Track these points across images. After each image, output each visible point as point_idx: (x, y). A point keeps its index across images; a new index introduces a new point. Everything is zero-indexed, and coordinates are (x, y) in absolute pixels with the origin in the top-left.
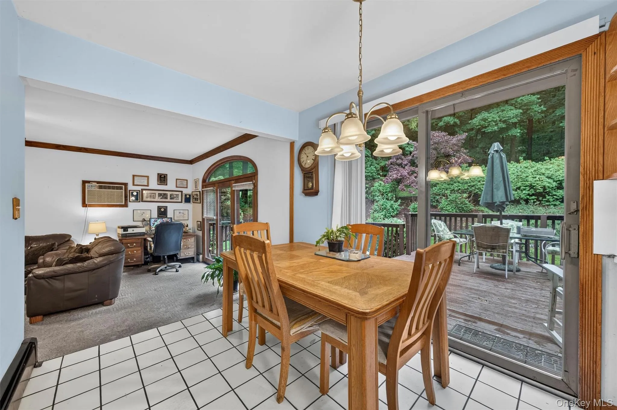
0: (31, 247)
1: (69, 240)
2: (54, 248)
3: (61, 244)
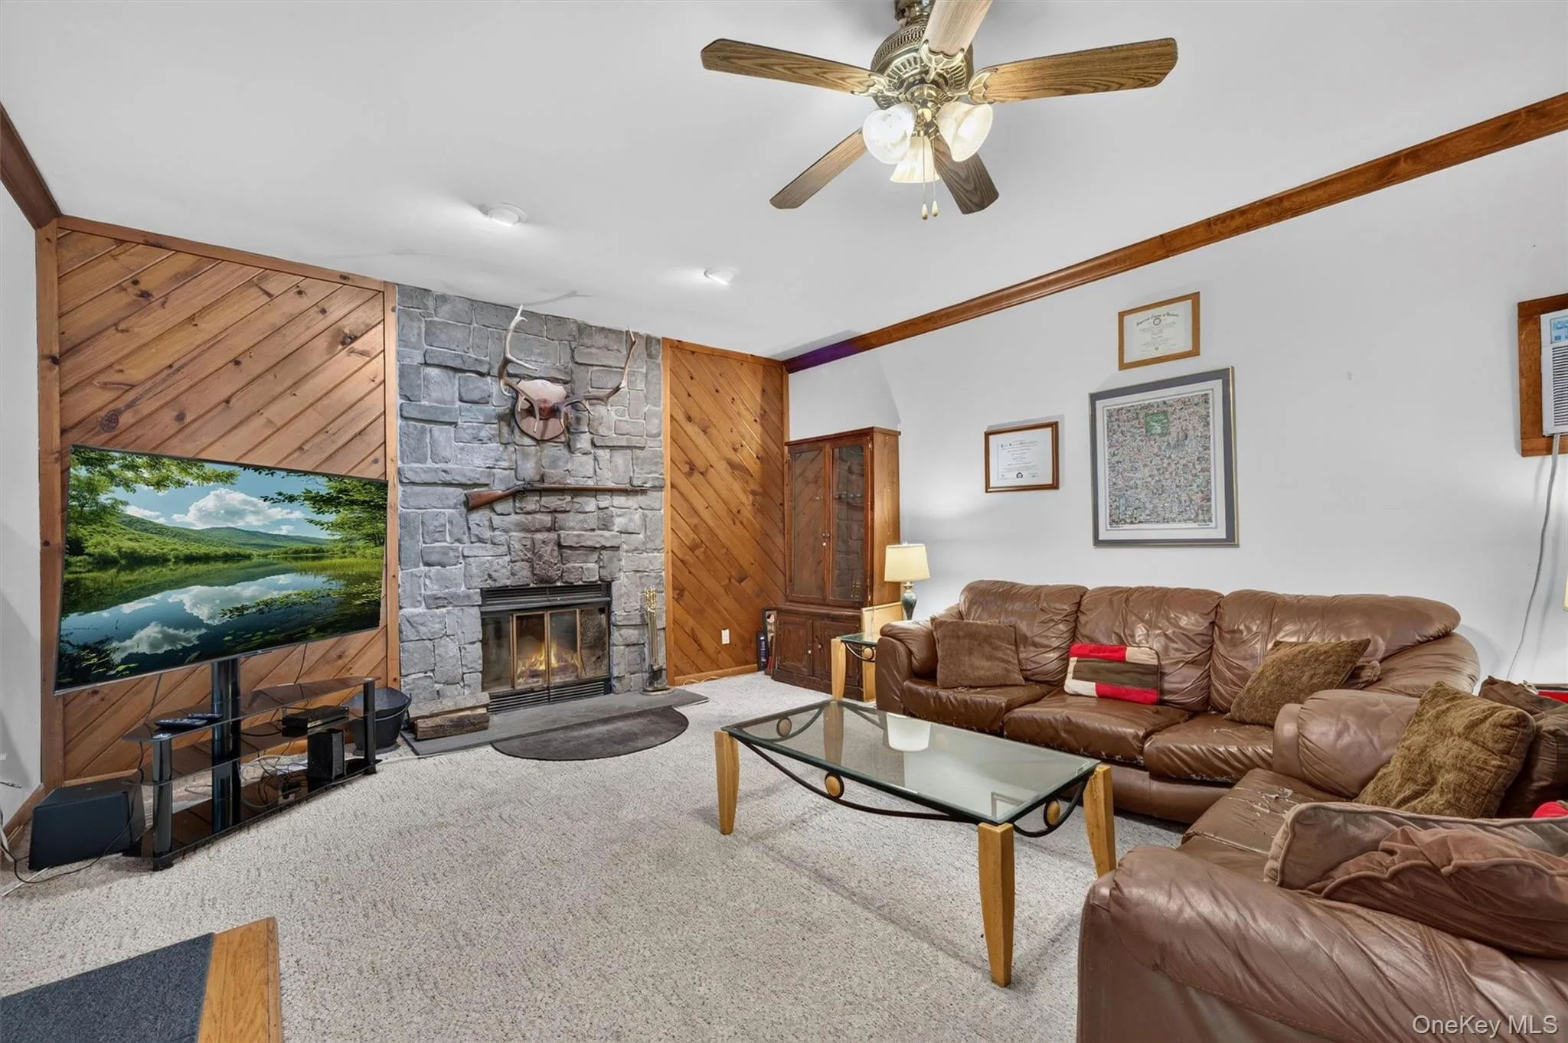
0: (1277, 644)
1: (1446, 635)
2: (1362, 668)
3: (1403, 650)
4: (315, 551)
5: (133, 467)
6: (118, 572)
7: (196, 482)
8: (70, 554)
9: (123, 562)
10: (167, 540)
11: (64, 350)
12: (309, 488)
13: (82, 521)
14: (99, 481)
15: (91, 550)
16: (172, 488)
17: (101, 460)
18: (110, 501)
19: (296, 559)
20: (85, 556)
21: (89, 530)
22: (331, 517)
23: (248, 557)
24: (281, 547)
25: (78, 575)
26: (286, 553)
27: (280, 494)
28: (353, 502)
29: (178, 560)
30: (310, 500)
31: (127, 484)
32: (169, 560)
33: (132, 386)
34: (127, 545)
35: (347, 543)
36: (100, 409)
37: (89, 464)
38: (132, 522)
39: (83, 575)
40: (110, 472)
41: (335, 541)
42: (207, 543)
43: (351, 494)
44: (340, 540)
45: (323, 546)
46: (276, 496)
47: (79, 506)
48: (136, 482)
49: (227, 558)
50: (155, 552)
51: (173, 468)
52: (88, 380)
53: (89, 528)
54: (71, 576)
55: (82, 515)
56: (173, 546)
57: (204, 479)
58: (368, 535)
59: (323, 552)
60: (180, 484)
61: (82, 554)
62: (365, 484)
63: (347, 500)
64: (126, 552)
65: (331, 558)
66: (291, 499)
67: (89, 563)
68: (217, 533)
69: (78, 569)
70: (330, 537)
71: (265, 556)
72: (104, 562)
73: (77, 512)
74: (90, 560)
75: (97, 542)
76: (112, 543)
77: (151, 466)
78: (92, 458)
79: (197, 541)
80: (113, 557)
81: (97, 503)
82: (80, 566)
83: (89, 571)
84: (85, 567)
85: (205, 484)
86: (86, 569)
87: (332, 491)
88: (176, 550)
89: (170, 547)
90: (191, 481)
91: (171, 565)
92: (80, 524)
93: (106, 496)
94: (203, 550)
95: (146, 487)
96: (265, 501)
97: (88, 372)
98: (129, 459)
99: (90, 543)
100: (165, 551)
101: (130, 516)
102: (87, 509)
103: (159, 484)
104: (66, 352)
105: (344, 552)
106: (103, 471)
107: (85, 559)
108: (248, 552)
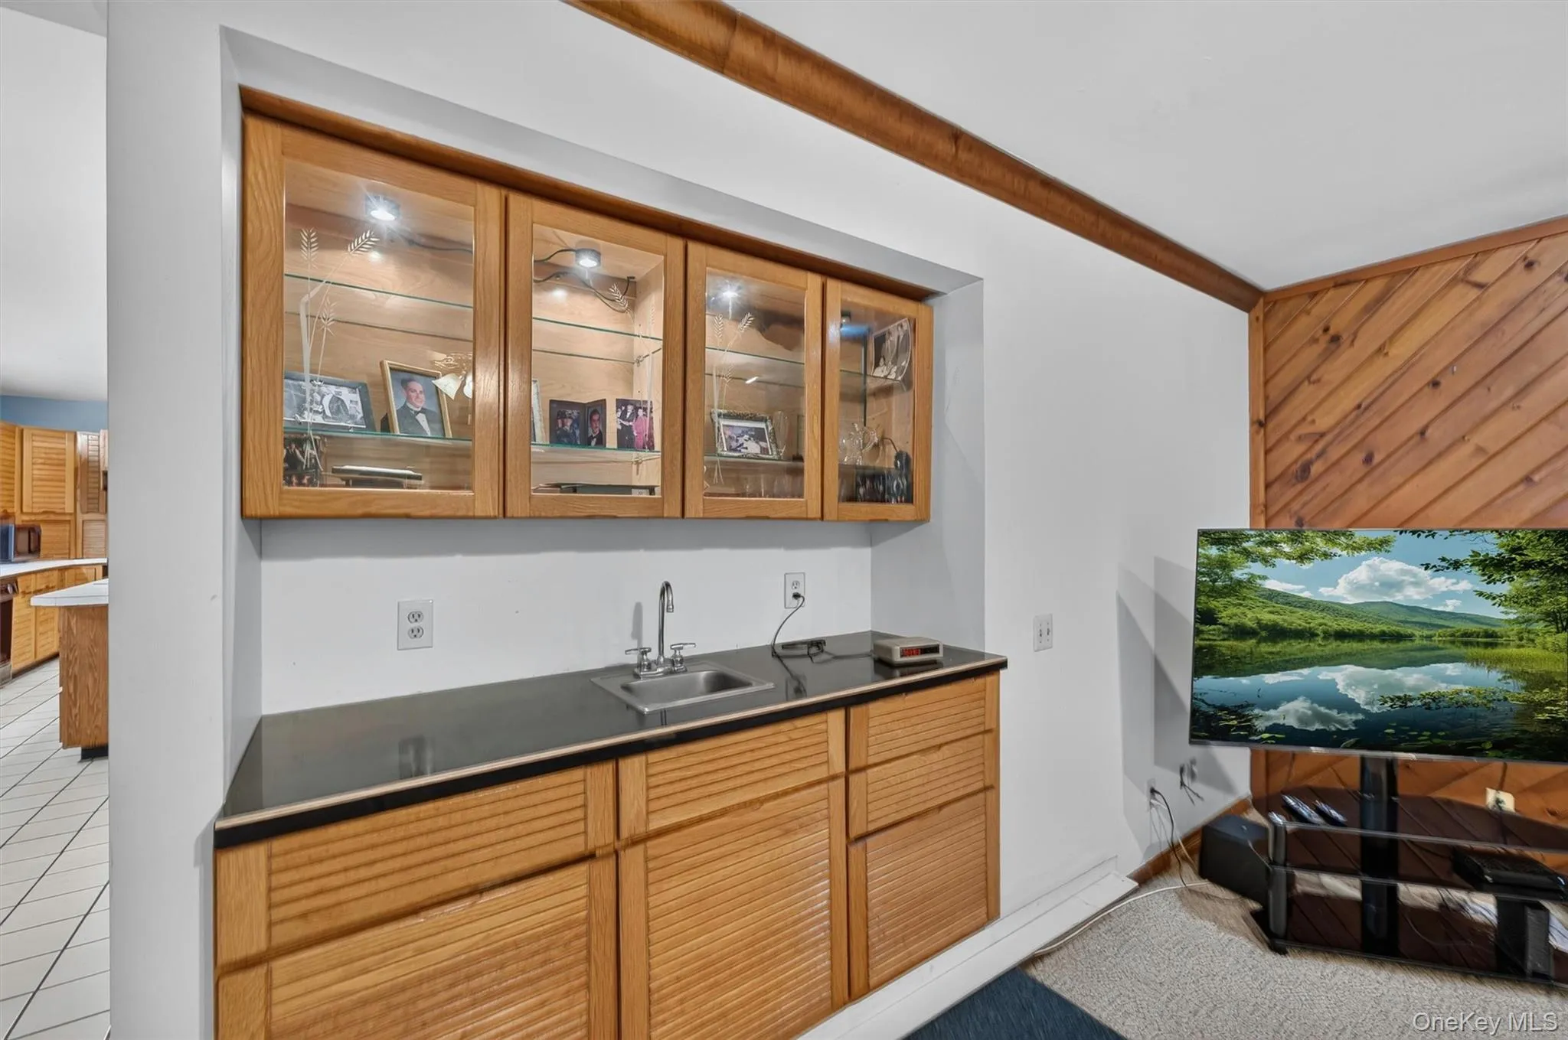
4: (1487, 635)
5: (1271, 543)
6: (1259, 643)
7: (1344, 553)
8: (1201, 624)
9: (1264, 634)
10: (1314, 614)
11: (1268, 412)
12: (1477, 549)
13: (1214, 595)
14: (1232, 558)
15: (1226, 621)
16: (1318, 560)
17: (1234, 539)
18: (1245, 576)
19: (1466, 644)
20: (1218, 626)
21: (1223, 603)
22: (1503, 588)
23: (1409, 637)
24: (1448, 627)
25: (1211, 642)
26: (1452, 635)
27: (1443, 559)
28: (1528, 565)
29: (1327, 635)
30: (1478, 565)
31: (1265, 560)
32: (1317, 635)
33: (1322, 435)
34: (1267, 617)
35: (1523, 626)
36: (1296, 462)
37: (1221, 544)
38: (1272, 595)
39: (1216, 643)
40: (1245, 549)
41: (1509, 621)
42: (1361, 619)
43: (1525, 552)
44: (1516, 621)
45: (1497, 629)
46: (1439, 563)
47: (1211, 581)
48: (1275, 557)
49: (1383, 637)
50: (1300, 625)
51: (1318, 540)
52: (1286, 435)
53: (1223, 601)
54: (1203, 643)
55: (1213, 589)
56: (1322, 621)
57: (1354, 549)
58: (1548, 614)
59: (1497, 637)
60: (1326, 555)
61: (1216, 624)
62: (1541, 537)
63: (1520, 563)
64: (1266, 624)
65: (1507, 646)
66: (1456, 565)
67: (1224, 633)
68: (1373, 607)
69: (1211, 637)
70: (1504, 617)
71: (1429, 637)
72: (1241, 632)
73: (1208, 586)
74: (1226, 629)
75: (1229, 613)
76: (1250, 614)
77: (1292, 540)
78: (1224, 538)
79: (1349, 616)
80: (1251, 628)
81: (1231, 579)
82: (1214, 635)
83: (1224, 640)
84: (1219, 636)
85: (1356, 554)
86: (1221, 638)
87: (1502, 550)
88: (1326, 625)
89: (1317, 622)
90: (1339, 552)
91: (1319, 640)
92: (1212, 597)
93: (1240, 572)
94: (1355, 626)
95: (1288, 561)
96: (1426, 569)
97: (1286, 428)
98: (1267, 535)
99: (1224, 614)
100: (1312, 625)
101: (1269, 590)
102: (1219, 584)
103: (1302, 558)
104: (1271, 413)
105: (1521, 639)
106: (1236, 548)
107: (1219, 629)
108: (1409, 631)
